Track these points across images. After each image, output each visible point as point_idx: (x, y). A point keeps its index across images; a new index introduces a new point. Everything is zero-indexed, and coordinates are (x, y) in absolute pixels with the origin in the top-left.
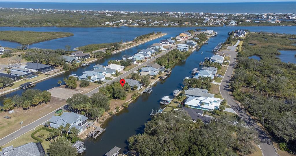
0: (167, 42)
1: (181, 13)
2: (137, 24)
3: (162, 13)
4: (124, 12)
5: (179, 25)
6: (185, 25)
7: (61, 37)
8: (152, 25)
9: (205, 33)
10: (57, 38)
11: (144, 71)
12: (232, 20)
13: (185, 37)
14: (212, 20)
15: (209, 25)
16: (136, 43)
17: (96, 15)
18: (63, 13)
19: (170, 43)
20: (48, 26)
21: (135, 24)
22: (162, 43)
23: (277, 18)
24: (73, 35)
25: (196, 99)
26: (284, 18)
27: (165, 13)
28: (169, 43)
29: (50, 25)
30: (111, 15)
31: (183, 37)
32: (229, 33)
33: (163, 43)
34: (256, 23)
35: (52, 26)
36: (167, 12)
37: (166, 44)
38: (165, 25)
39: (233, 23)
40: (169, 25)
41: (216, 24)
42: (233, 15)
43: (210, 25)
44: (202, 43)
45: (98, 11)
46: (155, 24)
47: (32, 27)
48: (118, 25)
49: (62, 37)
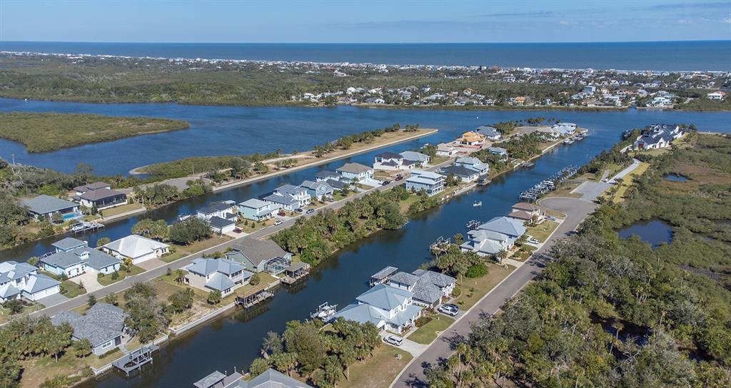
0: (395, 160)
2: (381, 100)
3: (480, 69)
4: (386, 67)
5: (495, 104)
6: (514, 104)
8: (421, 103)
9: (542, 134)
11: (195, 273)
12: (665, 92)
13: (477, 143)
14: (605, 91)
15: (586, 105)
16: (318, 157)
17: (310, 74)
18: (237, 69)
19: (406, 163)
20: (161, 102)
21: (377, 101)
22: (380, 161)
27: (487, 68)
28: (401, 162)
29: (166, 99)
30: (345, 75)
31: (470, 144)
32: (624, 133)
33: (383, 160)
35: (171, 101)
36: (495, 67)
37: (393, 164)
38: (458, 104)
39: (663, 101)
40: (467, 105)
41: (606, 105)
42: (683, 76)
43: (589, 106)
44: (512, 166)
45: (324, 64)
46: (428, 101)
47: (123, 103)
48: (330, 101)
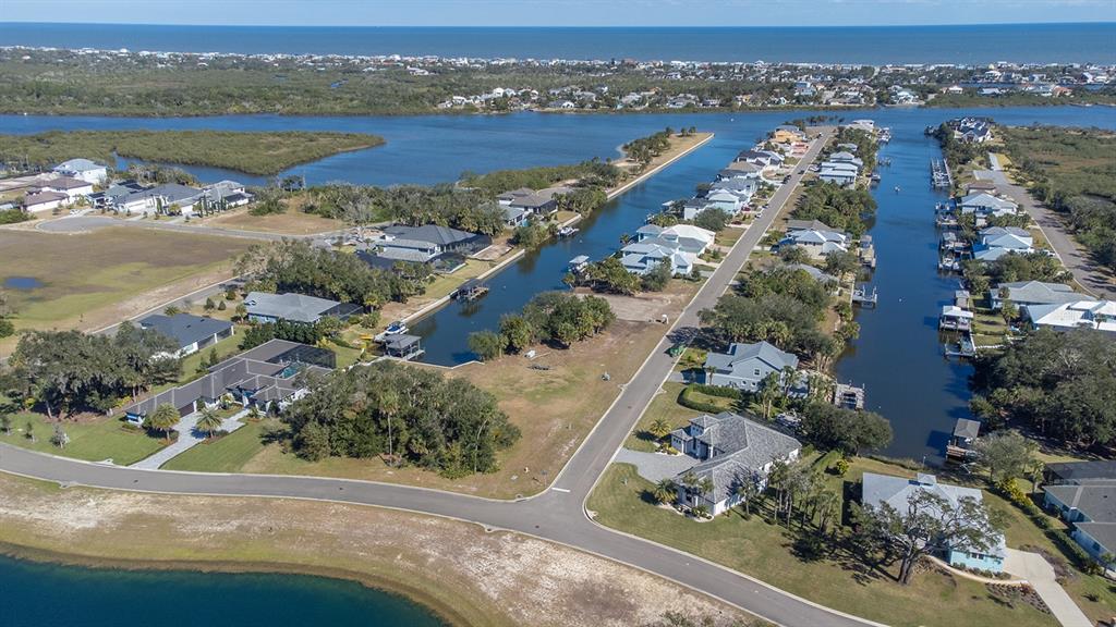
0: (762, 160)
1: (683, 64)
2: (570, 104)
4: (466, 61)
6: (743, 104)
7: (350, 149)
8: (626, 106)
10: (338, 153)
14: (821, 88)
15: (828, 103)
17: (372, 71)
18: (235, 66)
19: (774, 163)
20: (244, 113)
23: (1041, 79)
24: (383, 144)
25: (1068, 308)
26: (1068, 80)
29: (251, 109)
30: (427, 73)
31: (790, 145)
34: (987, 95)
36: (628, 61)
37: (760, 164)
39: (907, 97)
40: (686, 106)
41: (852, 102)
42: (877, 70)
43: (833, 104)
46: (635, 102)
49: (354, 148)
